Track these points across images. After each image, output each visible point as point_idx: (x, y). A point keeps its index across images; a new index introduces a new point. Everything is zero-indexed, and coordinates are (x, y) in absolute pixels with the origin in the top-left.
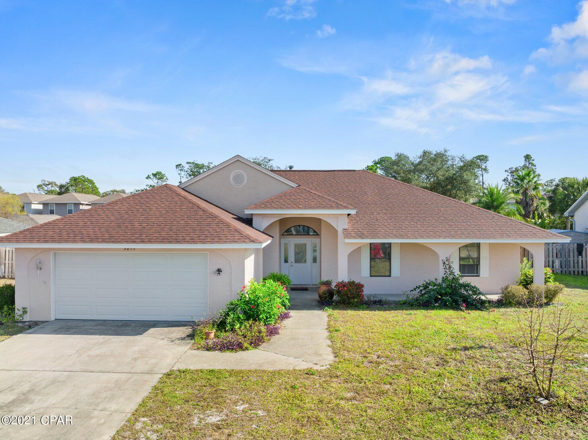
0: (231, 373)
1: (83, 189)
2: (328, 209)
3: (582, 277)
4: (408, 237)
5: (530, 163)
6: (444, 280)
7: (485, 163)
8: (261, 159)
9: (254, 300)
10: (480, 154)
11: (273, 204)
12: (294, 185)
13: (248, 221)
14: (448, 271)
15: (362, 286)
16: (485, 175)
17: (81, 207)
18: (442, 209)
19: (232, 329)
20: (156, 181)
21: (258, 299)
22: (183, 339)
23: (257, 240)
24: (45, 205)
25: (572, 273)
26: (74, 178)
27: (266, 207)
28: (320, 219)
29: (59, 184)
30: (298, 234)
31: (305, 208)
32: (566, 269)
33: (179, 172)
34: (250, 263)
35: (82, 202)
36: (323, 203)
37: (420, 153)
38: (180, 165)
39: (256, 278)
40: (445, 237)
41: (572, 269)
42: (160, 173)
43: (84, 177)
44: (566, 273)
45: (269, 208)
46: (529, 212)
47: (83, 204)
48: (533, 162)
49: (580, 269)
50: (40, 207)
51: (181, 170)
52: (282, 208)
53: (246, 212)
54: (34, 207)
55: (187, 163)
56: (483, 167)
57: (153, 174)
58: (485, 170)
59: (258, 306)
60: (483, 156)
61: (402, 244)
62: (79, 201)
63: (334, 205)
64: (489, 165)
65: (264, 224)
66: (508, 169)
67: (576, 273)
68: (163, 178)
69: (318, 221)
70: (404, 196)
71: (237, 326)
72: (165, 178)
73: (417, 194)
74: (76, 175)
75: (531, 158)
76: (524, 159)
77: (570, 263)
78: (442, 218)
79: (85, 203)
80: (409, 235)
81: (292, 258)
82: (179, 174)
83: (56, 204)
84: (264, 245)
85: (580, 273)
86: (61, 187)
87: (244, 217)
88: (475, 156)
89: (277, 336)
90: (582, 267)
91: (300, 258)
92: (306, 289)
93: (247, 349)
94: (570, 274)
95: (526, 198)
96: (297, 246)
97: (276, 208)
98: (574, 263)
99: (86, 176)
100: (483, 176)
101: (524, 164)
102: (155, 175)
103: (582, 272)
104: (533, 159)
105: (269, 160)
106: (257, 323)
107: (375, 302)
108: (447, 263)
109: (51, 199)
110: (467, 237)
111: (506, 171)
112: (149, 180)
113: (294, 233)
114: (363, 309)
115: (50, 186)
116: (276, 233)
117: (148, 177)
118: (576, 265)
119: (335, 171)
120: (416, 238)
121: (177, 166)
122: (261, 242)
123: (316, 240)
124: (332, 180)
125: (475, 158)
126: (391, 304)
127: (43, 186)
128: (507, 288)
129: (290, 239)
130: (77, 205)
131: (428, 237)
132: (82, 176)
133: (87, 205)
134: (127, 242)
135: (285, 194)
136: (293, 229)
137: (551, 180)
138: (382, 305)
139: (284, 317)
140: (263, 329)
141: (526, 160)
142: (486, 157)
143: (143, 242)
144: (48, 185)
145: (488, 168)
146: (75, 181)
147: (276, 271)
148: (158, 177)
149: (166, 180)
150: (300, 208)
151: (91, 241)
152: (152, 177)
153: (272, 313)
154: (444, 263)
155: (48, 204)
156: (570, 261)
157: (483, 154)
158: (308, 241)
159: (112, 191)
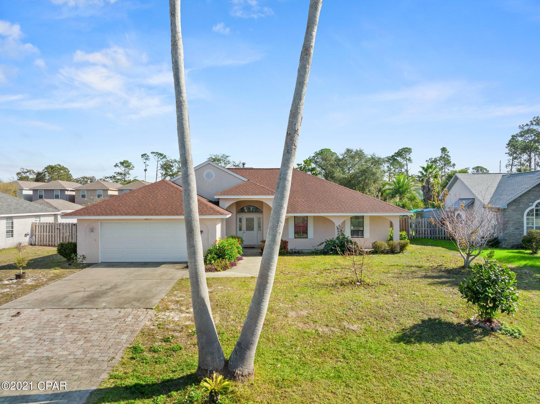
0: (213, 278)
1: (59, 176)
2: (266, 195)
3: (445, 241)
4: (315, 213)
5: (445, 155)
6: (338, 238)
7: (409, 154)
8: (221, 155)
9: (222, 248)
10: (405, 147)
11: (232, 192)
12: (246, 180)
13: (217, 203)
14: (340, 233)
15: (287, 242)
16: (409, 164)
17: (67, 193)
18: (339, 195)
19: (210, 263)
20: (124, 169)
21: (225, 247)
22: (183, 268)
23: (224, 213)
24: (35, 191)
25: (438, 238)
26: (50, 166)
27: (227, 194)
28: (262, 202)
29: (36, 172)
30: (249, 211)
31: (252, 195)
32: (434, 236)
33: (145, 161)
34: (219, 227)
35: (67, 189)
36: (264, 192)
37: (343, 151)
38: (145, 154)
39: (222, 237)
40: (338, 212)
41: (437, 236)
42: (127, 161)
43: (60, 165)
44: (433, 238)
45: (230, 195)
46: (431, 196)
47: (68, 190)
48: (448, 154)
49: (443, 236)
50: (31, 193)
51: (146, 159)
52: (238, 195)
53: (215, 198)
54: (25, 192)
55: (152, 153)
56: (408, 158)
57: (120, 163)
58: (410, 160)
59: (224, 251)
60: (407, 148)
61: (314, 217)
62: (64, 187)
63: (270, 192)
64: (412, 156)
65: (227, 204)
66: (428, 159)
67: (441, 238)
68: (129, 166)
69: (261, 203)
70: (317, 186)
71: (213, 262)
72: (131, 166)
73: (325, 185)
74: (53, 164)
75: (447, 150)
76: (441, 151)
77: (436, 232)
78: (338, 201)
79: (70, 189)
80: (316, 211)
81: (244, 227)
82: (144, 163)
83: (44, 190)
84: (228, 216)
85: (443, 238)
86: (39, 174)
87: (213, 200)
88: (401, 149)
89: (235, 267)
90: (444, 234)
91: (250, 228)
92: (254, 248)
93: (219, 271)
94: (436, 239)
95: (428, 185)
96: (247, 220)
97: (234, 195)
98: (439, 231)
99: (62, 165)
100: (407, 165)
101: (440, 155)
102: (122, 163)
103: (444, 237)
104: (448, 151)
105: (227, 157)
106: (224, 260)
107: (295, 252)
108: (339, 228)
109: (40, 186)
110: (351, 212)
111: (426, 161)
112: (117, 168)
113: (246, 211)
114: (287, 256)
115: (28, 174)
116: (234, 211)
117: (116, 166)
118: (440, 233)
119: (273, 169)
120: (320, 213)
121: (142, 155)
122: (226, 215)
123: (259, 215)
124: (271, 175)
125: (401, 150)
126: (305, 253)
127: (22, 174)
128: (374, 243)
129: (243, 215)
130: (63, 191)
131: (327, 212)
132: (58, 165)
133: (71, 191)
134: (148, 215)
135: (239, 186)
136: (245, 208)
137: (466, 169)
138: (299, 254)
139: (239, 259)
140: (228, 263)
141: (442, 152)
142: (410, 149)
143: (157, 215)
144: (26, 172)
145: (412, 158)
146: (51, 169)
147: (234, 234)
148: (125, 165)
149: (133, 168)
150: (249, 195)
151: (126, 215)
152: (119, 165)
153: (232, 255)
154: (338, 228)
155: (37, 190)
156: (436, 230)
157: (407, 147)
158: (254, 216)
159: (82, 178)
